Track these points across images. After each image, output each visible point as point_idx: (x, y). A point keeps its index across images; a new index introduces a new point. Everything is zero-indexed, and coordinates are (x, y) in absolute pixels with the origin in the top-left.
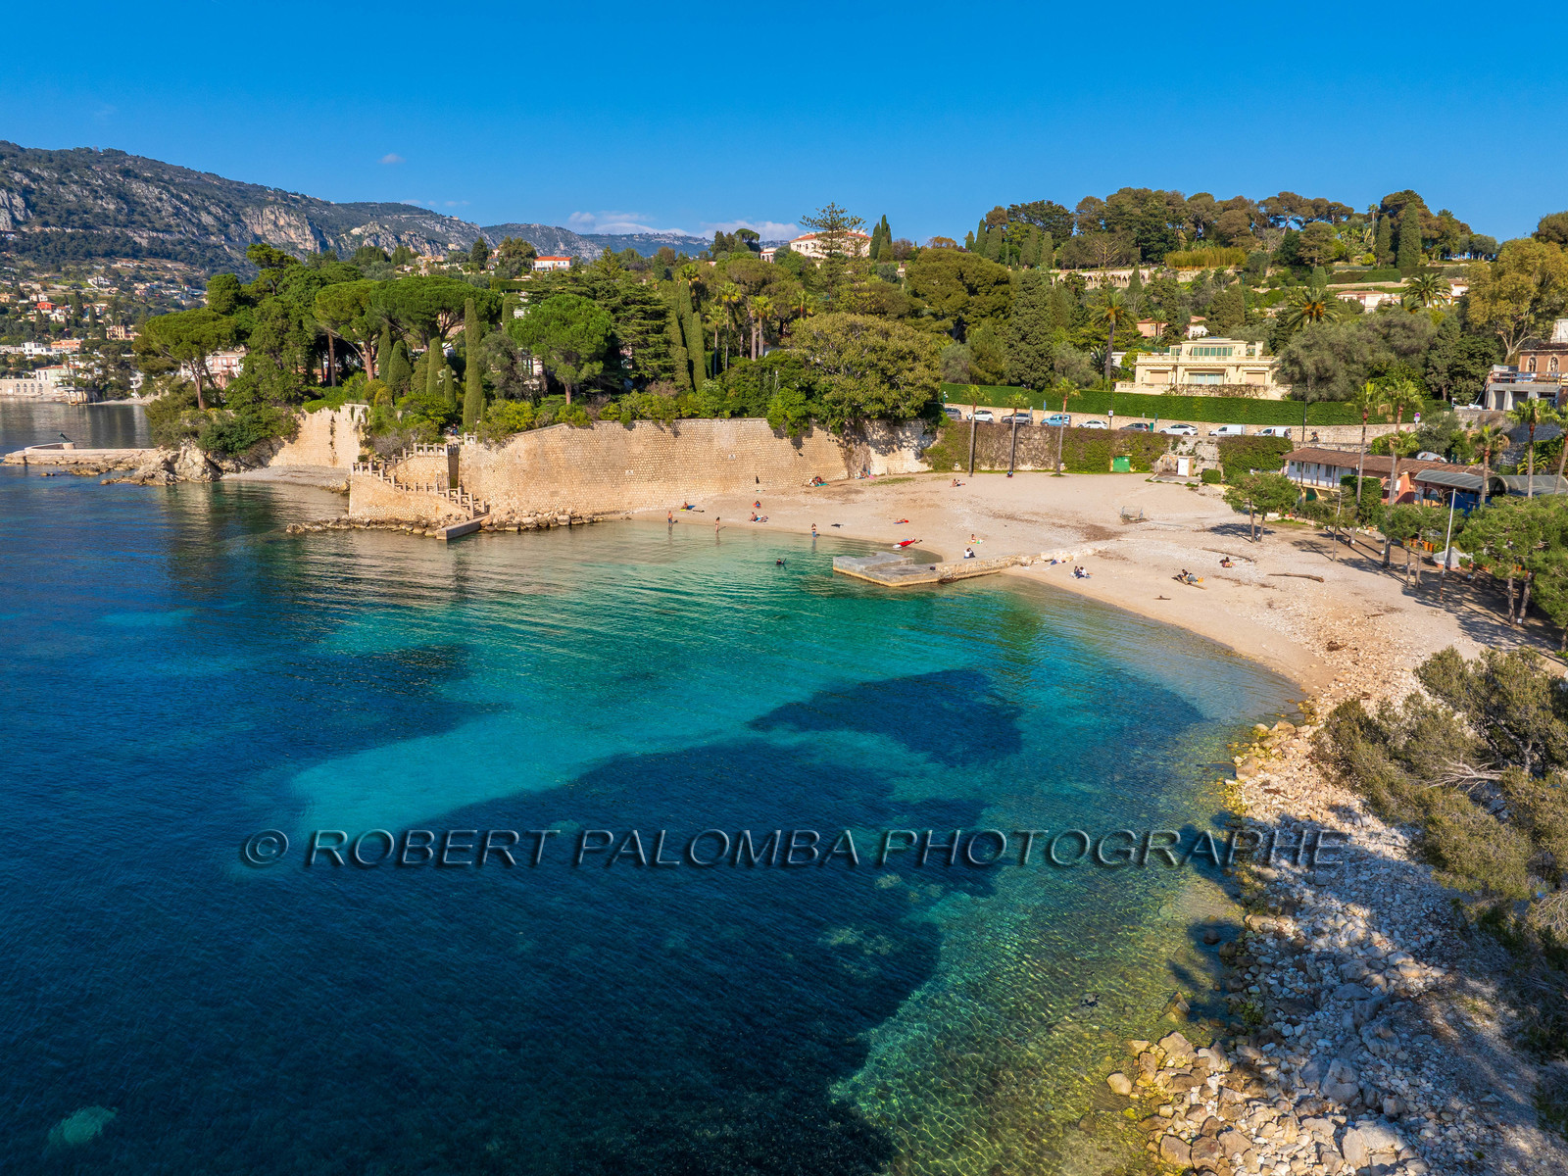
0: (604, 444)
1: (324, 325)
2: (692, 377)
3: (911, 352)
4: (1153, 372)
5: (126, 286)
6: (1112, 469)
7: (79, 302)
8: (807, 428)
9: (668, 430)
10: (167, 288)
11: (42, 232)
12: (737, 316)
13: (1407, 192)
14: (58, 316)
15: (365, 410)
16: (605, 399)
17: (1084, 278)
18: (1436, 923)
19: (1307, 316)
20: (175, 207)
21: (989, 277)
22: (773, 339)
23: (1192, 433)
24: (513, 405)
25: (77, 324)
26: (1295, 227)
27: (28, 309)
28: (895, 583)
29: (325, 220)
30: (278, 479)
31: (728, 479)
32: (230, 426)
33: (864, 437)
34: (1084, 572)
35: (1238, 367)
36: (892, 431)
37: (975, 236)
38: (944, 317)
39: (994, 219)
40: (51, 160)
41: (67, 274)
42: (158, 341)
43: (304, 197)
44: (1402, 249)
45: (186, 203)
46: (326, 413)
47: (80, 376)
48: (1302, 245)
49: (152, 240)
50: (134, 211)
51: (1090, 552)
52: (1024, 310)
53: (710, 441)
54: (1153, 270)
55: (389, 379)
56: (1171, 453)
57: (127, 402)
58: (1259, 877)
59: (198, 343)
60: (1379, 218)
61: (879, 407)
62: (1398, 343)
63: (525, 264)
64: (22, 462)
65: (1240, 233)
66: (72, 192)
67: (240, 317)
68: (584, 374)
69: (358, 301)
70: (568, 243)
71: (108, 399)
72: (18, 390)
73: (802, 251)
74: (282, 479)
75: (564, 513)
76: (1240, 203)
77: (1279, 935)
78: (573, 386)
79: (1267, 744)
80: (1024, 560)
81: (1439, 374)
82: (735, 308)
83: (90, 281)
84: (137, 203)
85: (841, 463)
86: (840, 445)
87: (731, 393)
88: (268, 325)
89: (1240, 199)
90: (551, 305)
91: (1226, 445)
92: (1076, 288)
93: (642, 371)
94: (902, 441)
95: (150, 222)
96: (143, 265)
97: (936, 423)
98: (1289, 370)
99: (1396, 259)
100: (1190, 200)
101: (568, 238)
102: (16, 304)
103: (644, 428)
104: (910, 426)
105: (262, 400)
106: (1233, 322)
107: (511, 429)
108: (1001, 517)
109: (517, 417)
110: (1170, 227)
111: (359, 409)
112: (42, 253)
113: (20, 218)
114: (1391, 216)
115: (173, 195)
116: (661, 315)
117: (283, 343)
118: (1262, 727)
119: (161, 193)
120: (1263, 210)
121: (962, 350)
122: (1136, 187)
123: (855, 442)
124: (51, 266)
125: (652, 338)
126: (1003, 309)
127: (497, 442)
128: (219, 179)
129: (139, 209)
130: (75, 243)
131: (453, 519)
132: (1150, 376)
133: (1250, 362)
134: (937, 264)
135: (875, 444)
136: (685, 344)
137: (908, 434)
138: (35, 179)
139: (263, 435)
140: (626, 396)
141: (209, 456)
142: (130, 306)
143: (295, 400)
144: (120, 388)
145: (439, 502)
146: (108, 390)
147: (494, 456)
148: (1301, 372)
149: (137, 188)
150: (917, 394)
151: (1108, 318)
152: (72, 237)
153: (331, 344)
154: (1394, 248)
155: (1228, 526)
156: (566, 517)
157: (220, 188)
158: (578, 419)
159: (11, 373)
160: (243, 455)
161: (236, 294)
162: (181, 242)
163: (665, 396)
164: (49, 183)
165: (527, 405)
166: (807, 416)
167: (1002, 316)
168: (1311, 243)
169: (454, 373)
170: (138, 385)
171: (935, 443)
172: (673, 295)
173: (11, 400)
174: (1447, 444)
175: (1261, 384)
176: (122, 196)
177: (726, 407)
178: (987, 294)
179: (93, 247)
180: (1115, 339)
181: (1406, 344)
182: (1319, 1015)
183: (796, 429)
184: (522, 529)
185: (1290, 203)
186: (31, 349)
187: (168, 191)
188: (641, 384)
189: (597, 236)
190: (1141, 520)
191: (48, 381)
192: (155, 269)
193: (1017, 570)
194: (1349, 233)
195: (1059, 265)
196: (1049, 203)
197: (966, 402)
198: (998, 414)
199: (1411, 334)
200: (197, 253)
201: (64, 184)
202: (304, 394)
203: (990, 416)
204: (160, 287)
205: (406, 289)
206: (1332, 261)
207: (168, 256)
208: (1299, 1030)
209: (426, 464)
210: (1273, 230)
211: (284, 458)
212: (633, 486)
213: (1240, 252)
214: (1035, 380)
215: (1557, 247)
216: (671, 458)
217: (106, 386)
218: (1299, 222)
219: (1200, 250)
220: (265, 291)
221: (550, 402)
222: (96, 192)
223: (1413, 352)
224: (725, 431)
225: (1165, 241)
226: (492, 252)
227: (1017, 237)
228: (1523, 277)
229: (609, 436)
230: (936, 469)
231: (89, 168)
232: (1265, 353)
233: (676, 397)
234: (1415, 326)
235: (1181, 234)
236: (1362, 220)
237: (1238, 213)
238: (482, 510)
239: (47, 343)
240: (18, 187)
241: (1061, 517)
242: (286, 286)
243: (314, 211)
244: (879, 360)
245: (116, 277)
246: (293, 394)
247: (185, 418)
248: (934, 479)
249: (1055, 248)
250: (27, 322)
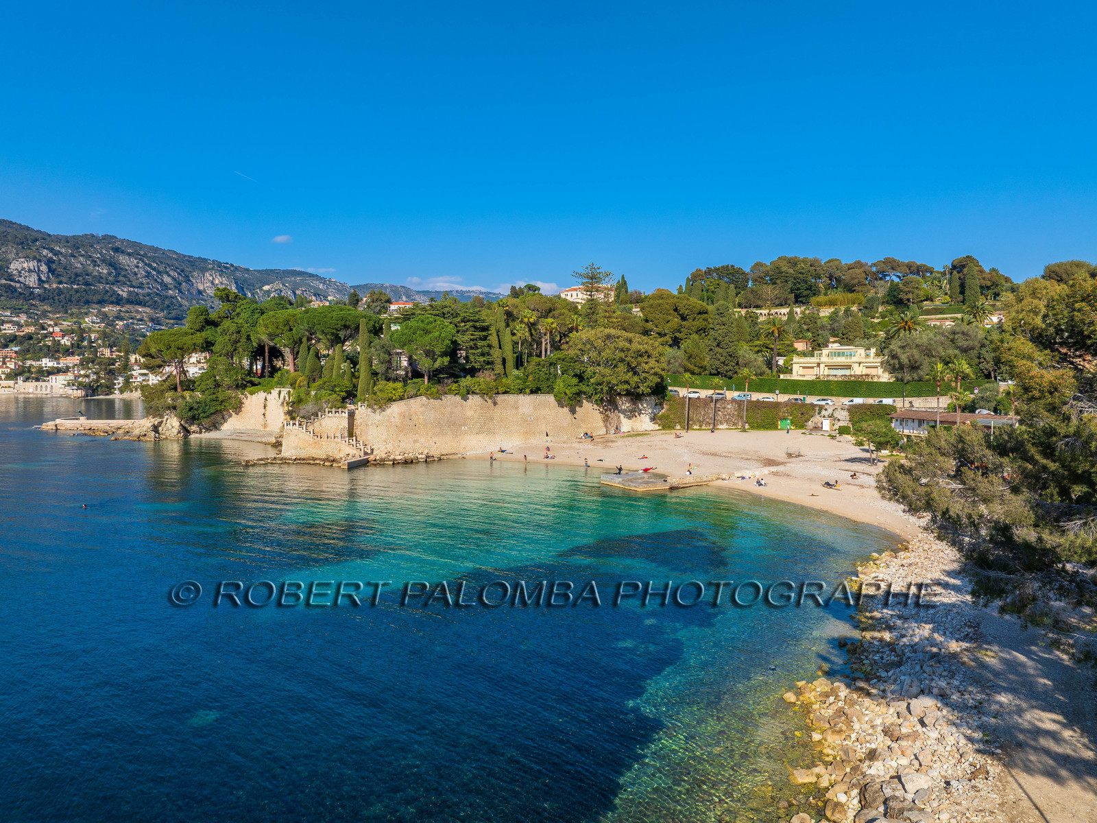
0: (448, 409)
1: (264, 338)
2: (505, 368)
3: (646, 352)
4: (804, 368)
5: (111, 323)
6: (779, 427)
7: (82, 333)
8: (579, 401)
9: (490, 401)
10: (137, 324)
11: (57, 287)
12: (533, 332)
13: (968, 257)
14: (66, 341)
15: (289, 392)
16: (450, 381)
17: (757, 314)
18: (970, 627)
19: (902, 330)
20: (147, 272)
21: (694, 309)
22: (556, 346)
23: (831, 404)
24: (391, 384)
25: (79, 347)
26: (896, 280)
27: (46, 337)
28: (641, 489)
29: (246, 280)
30: (227, 437)
31: (527, 434)
32: (197, 403)
33: (616, 408)
34: (763, 482)
35: (860, 363)
36: (634, 404)
37: (684, 288)
38: (665, 335)
39: (696, 277)
40: (68, 242)
41: (72, 314)
42: (155, 348)
43: (232, 265)
44: (967, 292)
45: (154, 269)
46: (262, 395)
47: (80, 379)
48: (901, 291)
49: (130, 293)
50: (119, 274)
51: (766, 472)
52: (718, 327)
53: (517, 408)
54: (803, 308)
55: (307, 372)
56: (818, 416)
57: (111, 397)
58: (872, 618)
59: (181, 349)
60: (951, 274)
61: (626, 386)
62: (961, 344)
63: (384, 307)
64: (54, 428)
65: (860, 284)
66: (80, 262)
67: (208, 333)
68: (437, 365)
69: (288, 322)
70: (408, 296)
71: (98, 395)
72: (36, 390)
73: (569, 298)
74: (230, 437)
75: (422, 453)
76: (859, 264)
77: (881, 640)
78: (429, 372)
79: (878, 562)
80: (724, 476)
81: (988, 363)
82: (532, 326)
83: (86, 320)
84: (122, 269)
85: (602, 424)
86: (601, 413)
87: (531, 378)
88: (227, 338)
89: (859, 262)
90: (418, 321)
91: (853, 410)
92: (753, 319)
93: (473, 364)
94: (641, 410)
95: (129, 281)
96: (123, 309)
97: (663, 398)
98: (892, 362)
99: (964, 299)
100: (826, 263)
101: (408, 293)
102: (39, 334)
103: (474, 400)
104: (646, 400)
105: (219, 386)
106: (855, 337)
107: (389, 399)
108: (707, 454)
109: (394, 392)
110: (813, 280)
111: (284, 392)
112: (57, 301)
113: (44, 279)
114: (958, 272)
115: (146, 264)
116: (485, 329)
117: (235, 350)
118: (875, 555)
119: (138, 263)
120: (874, 269)
121: (680, 353)
122: (789, 255)
123: (610, 410)
124: (62, 309)
125: (480, 343)
126: (704, 330)
127: (380, 408)
128: (177, 254)
129: (123, 273)
130: (78, 295)
131: (350, 456)
132: (802, 369)
133: (868, 360)
134: (661, 301)
135: (624, 412)
136: (500, 348)
137: (645, 405)
138: (56, 253)
139: (219, 409)
140: (463, 379)
141: (182, 422)
142: (112, 336)
143: (241, 386)
144: (107, 387)
145: (342, 446)
146: (99, 389)
147: (377, 417)
148: (899, 363)
149: (123, 259)
150: (651, 378)
151: (773, 332)
152: (77, 291)
153: (267, 351)
154: (962, 292)
155: (856, 458)
156: (424, 456)
157: (176, 260)
158: (432, 393)
159: (33, 378)
160: (206, 422)
161: (206, 319)
162: (149, 295)
163: (488, 380)
164: (65, 256)
165: (399, 385)
166: (579, 393)
167: (703, 334)
168: (907, 289)
169: (352, 366)
170: (120, 386)
171: (663, 411)
172: (493, 318)
173: (31, 396)
174: (993, 404)
175: (876, 374)
176: (112, 264)
177: (528, 387)
178: (694, 320)
179: (91, 297)
180: (778, 347)
181: (965, 344)
182: (902, 668)
183: (572, 402)
184: (395, 463)
185: (892, 264)
186: (47, 363)
187: (143, 261)
188: (472, 372)
189: (428, 292)
190: (799, 456)
191: (58, 384)
192: (131, 312)
193: (719, 483)
194: (932, 283)
195: (740, 306)
196: (732, 266)
197: (682, 385)
198: (704, 393)
199: (968, 338)
200: (158, 301)
201: (75, 257)
202: (248, 382)
203: (698, 395)
204: (133, 324)
205: (321, 313)
206: (922, 301)
207: (140, 303)
208: (890, 674)
209: (333, 422)
210: (882, 282)
211: (232, 425)
212: (467, 437)
213: (860, 296)
214: (727, 371)
215: (1055, 283)
216: (491, 419)
217: (98, 386)
218: (899, 277)
219: (833, 295)
220: (224, 317)
221: (414, 383)
222: (96, 262)
223: (970, 349)
224: (526, 402)
225: (810, 289)
226: (362, 300)
227: (712, 288)
228: (1036, 301)
229: (452, 404)
230: (664, 428)
231: (92, 246)
232: (877, 355)
233: (495, 381)
234: (970, 333)
235: (821, 285)
236: (940, 275)
237: (858, 271)
238: (369, 451)
239: (57, 359)
240: (45, 259)
241: (746, 454)
242: (238, 314)
243: (238, 274)
244: (626, 356)
245: (104, 317)
246: (240, 382)
247: (169, 398)
248: (662, 434)
249: (737, 295)
250: (45, 345)
